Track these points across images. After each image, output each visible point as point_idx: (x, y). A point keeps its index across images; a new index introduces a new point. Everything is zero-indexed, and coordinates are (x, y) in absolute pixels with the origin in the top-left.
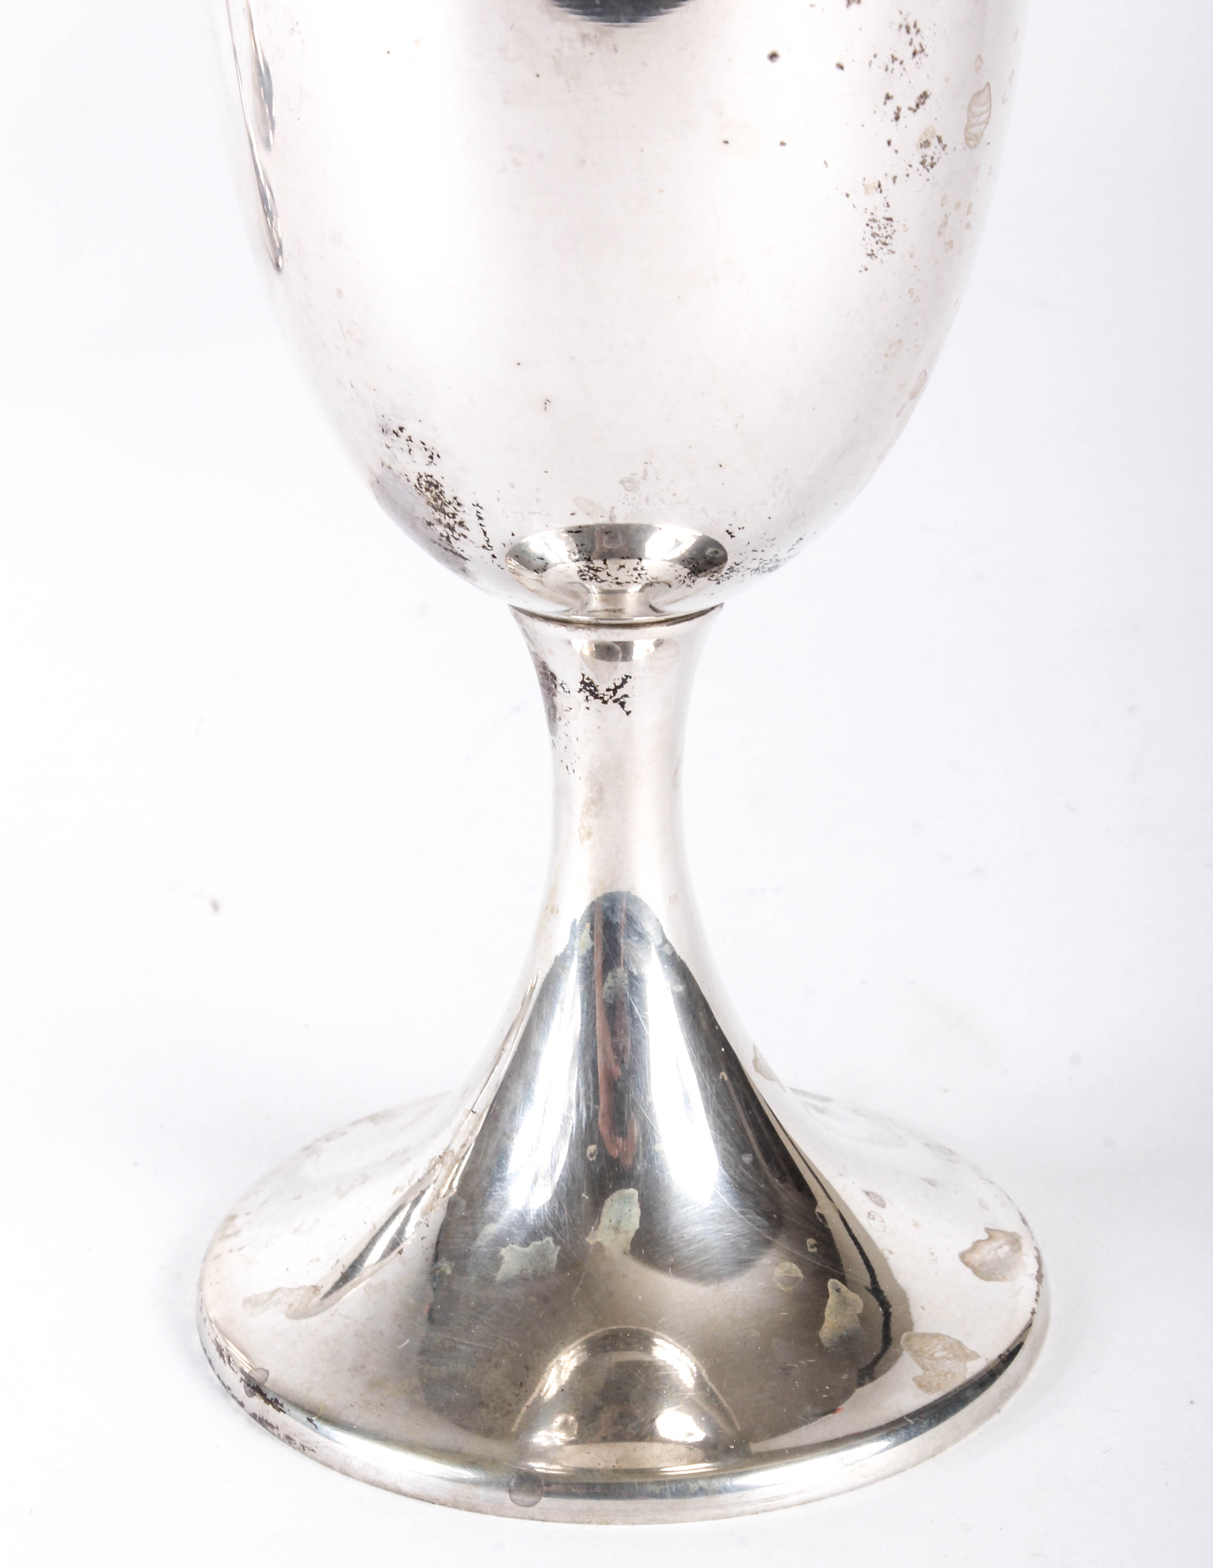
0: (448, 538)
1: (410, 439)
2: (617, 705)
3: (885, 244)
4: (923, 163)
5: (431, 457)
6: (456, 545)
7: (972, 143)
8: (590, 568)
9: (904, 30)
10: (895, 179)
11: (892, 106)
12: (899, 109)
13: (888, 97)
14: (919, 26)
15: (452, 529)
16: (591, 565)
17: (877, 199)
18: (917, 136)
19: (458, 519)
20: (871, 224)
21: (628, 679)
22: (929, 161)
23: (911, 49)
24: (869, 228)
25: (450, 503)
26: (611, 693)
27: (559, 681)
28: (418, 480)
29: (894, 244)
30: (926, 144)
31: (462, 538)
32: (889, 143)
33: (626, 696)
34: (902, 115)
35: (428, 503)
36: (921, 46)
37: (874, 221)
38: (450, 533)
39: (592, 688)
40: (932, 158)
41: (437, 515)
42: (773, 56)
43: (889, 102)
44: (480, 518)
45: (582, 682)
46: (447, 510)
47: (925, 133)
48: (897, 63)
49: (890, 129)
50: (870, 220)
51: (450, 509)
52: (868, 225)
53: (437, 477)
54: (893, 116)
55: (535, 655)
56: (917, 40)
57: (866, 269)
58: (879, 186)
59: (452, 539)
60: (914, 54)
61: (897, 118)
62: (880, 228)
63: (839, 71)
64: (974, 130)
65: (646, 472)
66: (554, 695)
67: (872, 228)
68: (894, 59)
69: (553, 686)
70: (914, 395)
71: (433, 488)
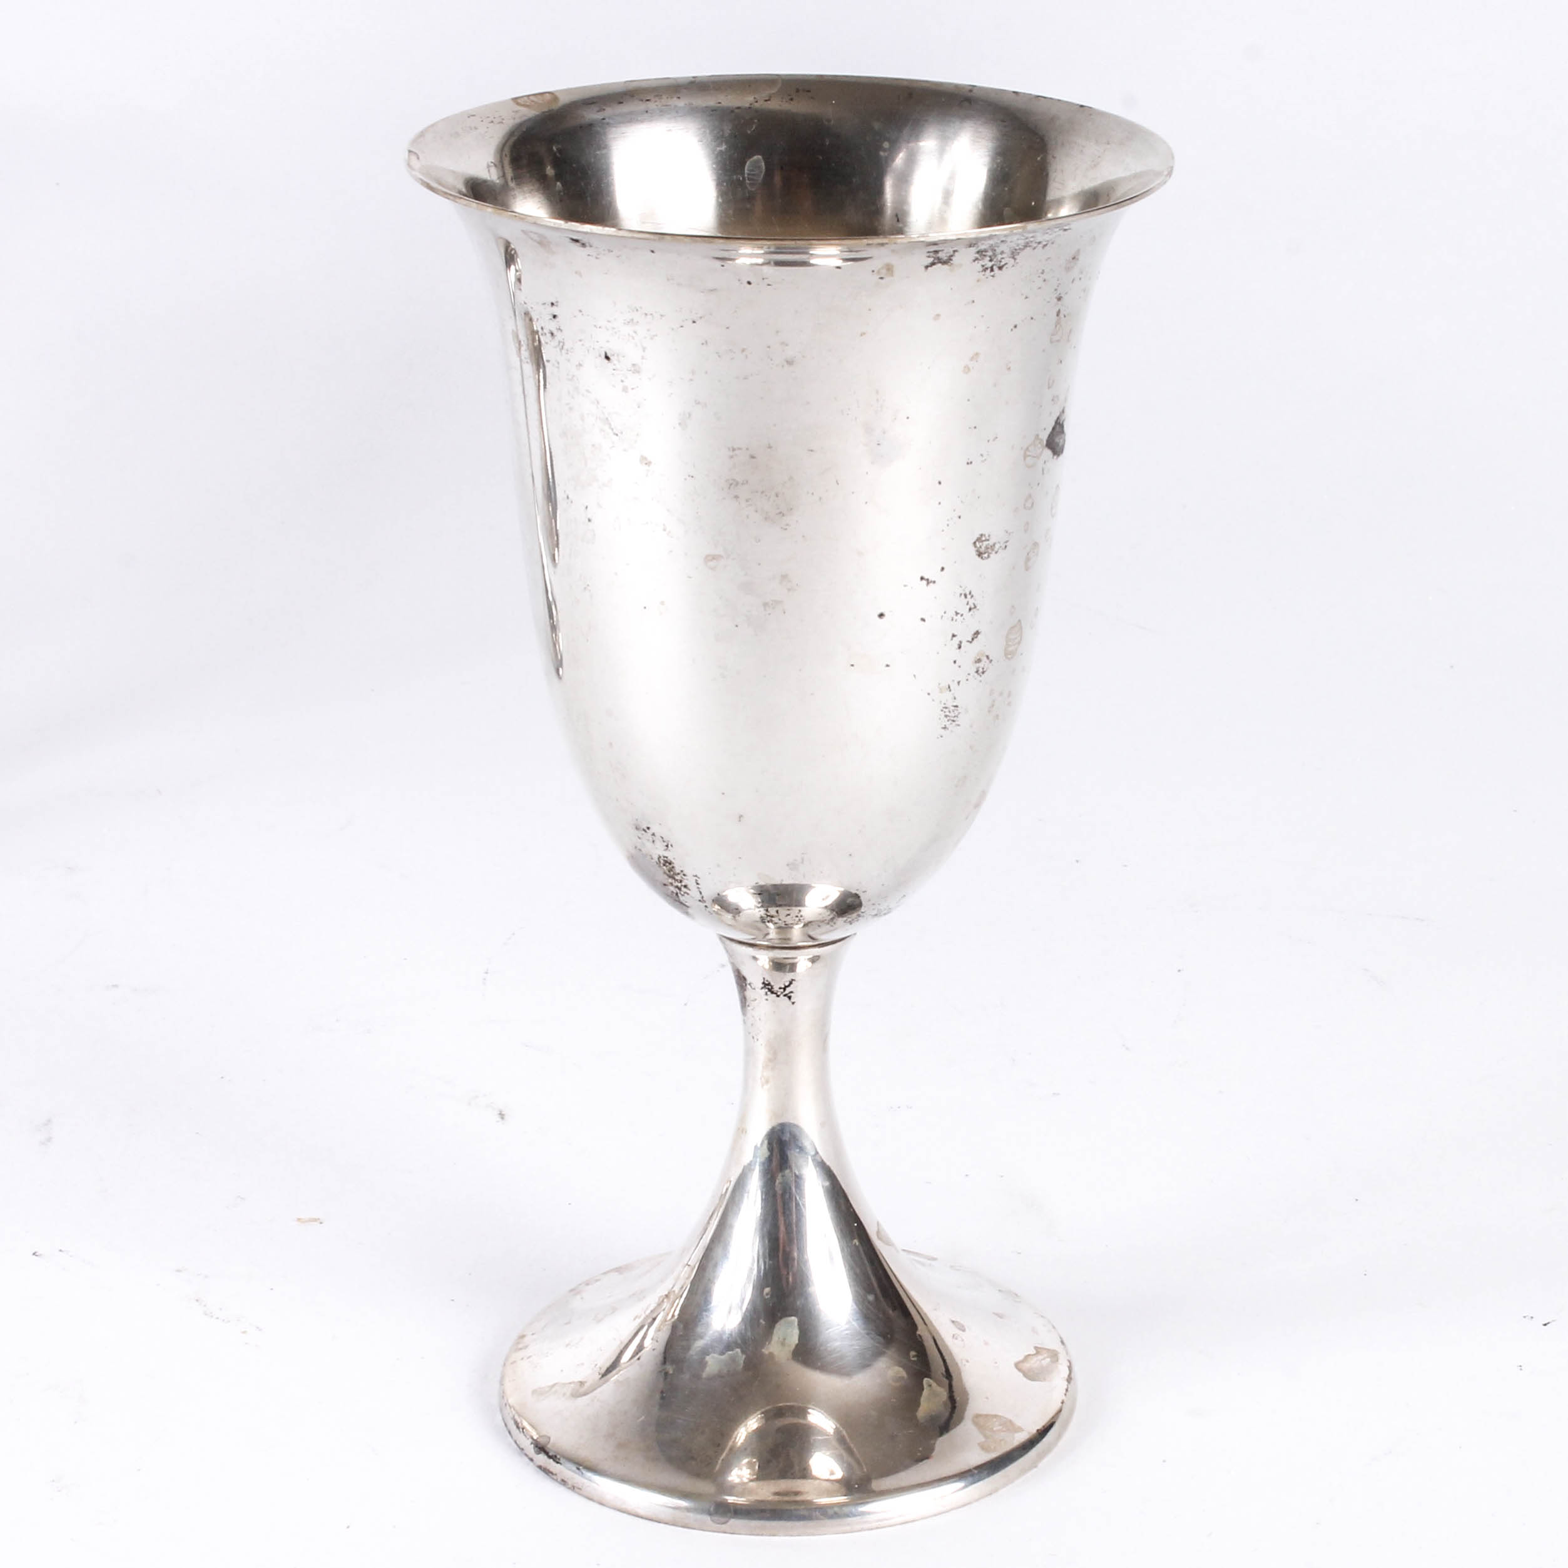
0: (677, 894)
1: (653, 834)
2: (786, 998)
3: (954, 721)
4: (977, 672)
5: (667, 846)
6: (682, 899)
7: (1009, 656)
8: (768, 916)
9: (963, 596)
10: (959, 683)
11: (956, 640)
12: (961, 642)
13: (954, 636)
14: (972, 593)
15: (680, 889)
16: (769, 914)
17: (948, 696)
18: (973, 656)
19: (683, 884)
20: (944, 710)
21: (793, 982)
22: (981, 670)
23: (968, 607)
24: (943, 712)
25: (679, 874)
26: (782, 990)
27: (748, 982)
28: (658, 859)
29: (959, 721)
30: (979, 661)
31: (686, 895)
32: (955, 662)
33: (792, 992)
34: (962, 645)
35: (665, 873)
36: (974, 605)
37: (946, 708)
38: (678, 891)
39: (770, 987)
40: (983, 669)
41: (670, 880)
42: (881, 615)
43: (954, 638)
44: (698, 884)
45: (763, 983)
46: (677, 878)
47: (978, 655)
48: (959, 616)
49: (955, 654)
50: (944, 708)
51: (678, 877)
52: (942, 711)
53: (670, 858)
54: (957, 647)
55: (733, 964)
56: (971, 601)
57: (941, 737)
58: (949, 687)
59: (679, 895)
60: (970, 609)
61: (960, 647)
62: (950, 712)
63: (923, 623)
64: (1010, 649)
65: (803, 860)
66: (745, 990)
67: (945, 712)
68: (957, 614)
69: (744, 985)
70: (977, 806)
71: (667, 864)
